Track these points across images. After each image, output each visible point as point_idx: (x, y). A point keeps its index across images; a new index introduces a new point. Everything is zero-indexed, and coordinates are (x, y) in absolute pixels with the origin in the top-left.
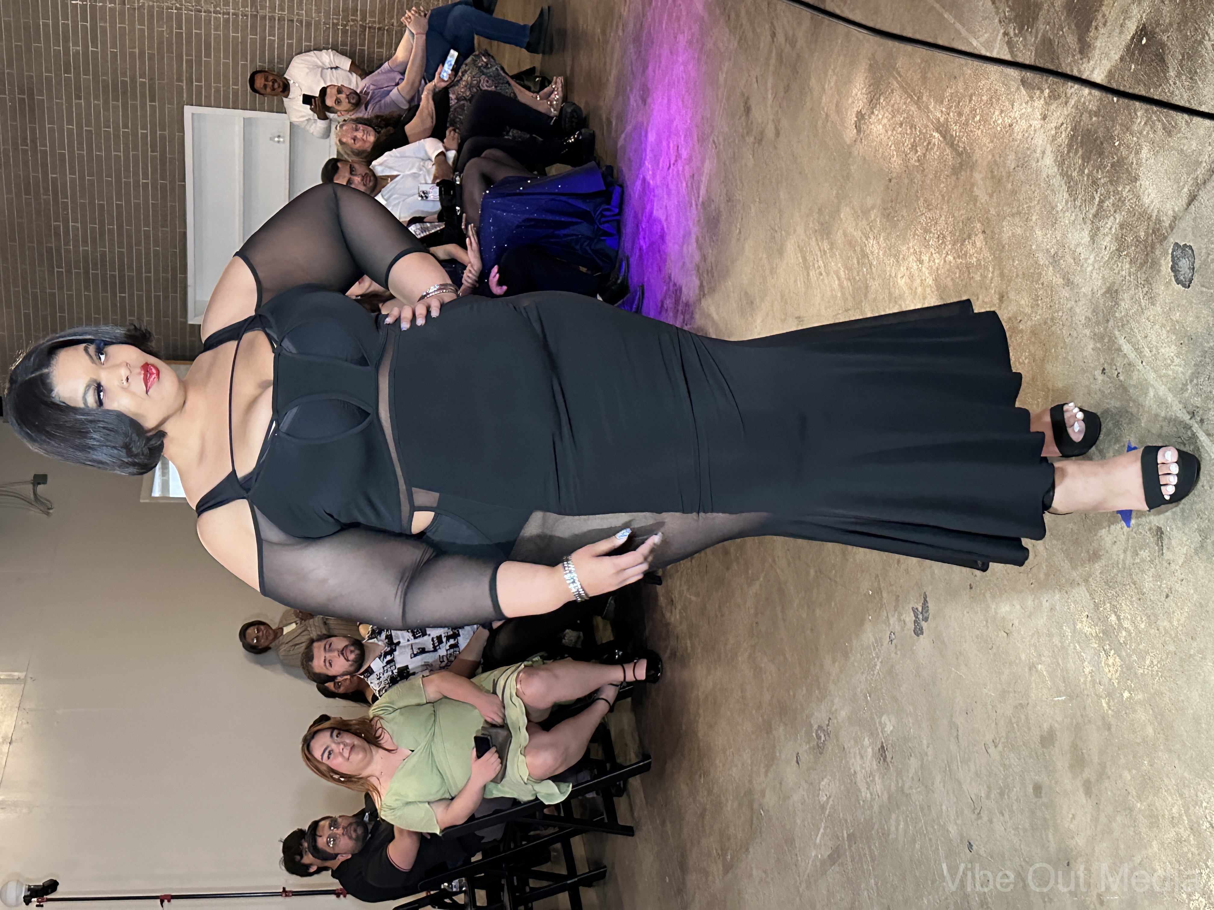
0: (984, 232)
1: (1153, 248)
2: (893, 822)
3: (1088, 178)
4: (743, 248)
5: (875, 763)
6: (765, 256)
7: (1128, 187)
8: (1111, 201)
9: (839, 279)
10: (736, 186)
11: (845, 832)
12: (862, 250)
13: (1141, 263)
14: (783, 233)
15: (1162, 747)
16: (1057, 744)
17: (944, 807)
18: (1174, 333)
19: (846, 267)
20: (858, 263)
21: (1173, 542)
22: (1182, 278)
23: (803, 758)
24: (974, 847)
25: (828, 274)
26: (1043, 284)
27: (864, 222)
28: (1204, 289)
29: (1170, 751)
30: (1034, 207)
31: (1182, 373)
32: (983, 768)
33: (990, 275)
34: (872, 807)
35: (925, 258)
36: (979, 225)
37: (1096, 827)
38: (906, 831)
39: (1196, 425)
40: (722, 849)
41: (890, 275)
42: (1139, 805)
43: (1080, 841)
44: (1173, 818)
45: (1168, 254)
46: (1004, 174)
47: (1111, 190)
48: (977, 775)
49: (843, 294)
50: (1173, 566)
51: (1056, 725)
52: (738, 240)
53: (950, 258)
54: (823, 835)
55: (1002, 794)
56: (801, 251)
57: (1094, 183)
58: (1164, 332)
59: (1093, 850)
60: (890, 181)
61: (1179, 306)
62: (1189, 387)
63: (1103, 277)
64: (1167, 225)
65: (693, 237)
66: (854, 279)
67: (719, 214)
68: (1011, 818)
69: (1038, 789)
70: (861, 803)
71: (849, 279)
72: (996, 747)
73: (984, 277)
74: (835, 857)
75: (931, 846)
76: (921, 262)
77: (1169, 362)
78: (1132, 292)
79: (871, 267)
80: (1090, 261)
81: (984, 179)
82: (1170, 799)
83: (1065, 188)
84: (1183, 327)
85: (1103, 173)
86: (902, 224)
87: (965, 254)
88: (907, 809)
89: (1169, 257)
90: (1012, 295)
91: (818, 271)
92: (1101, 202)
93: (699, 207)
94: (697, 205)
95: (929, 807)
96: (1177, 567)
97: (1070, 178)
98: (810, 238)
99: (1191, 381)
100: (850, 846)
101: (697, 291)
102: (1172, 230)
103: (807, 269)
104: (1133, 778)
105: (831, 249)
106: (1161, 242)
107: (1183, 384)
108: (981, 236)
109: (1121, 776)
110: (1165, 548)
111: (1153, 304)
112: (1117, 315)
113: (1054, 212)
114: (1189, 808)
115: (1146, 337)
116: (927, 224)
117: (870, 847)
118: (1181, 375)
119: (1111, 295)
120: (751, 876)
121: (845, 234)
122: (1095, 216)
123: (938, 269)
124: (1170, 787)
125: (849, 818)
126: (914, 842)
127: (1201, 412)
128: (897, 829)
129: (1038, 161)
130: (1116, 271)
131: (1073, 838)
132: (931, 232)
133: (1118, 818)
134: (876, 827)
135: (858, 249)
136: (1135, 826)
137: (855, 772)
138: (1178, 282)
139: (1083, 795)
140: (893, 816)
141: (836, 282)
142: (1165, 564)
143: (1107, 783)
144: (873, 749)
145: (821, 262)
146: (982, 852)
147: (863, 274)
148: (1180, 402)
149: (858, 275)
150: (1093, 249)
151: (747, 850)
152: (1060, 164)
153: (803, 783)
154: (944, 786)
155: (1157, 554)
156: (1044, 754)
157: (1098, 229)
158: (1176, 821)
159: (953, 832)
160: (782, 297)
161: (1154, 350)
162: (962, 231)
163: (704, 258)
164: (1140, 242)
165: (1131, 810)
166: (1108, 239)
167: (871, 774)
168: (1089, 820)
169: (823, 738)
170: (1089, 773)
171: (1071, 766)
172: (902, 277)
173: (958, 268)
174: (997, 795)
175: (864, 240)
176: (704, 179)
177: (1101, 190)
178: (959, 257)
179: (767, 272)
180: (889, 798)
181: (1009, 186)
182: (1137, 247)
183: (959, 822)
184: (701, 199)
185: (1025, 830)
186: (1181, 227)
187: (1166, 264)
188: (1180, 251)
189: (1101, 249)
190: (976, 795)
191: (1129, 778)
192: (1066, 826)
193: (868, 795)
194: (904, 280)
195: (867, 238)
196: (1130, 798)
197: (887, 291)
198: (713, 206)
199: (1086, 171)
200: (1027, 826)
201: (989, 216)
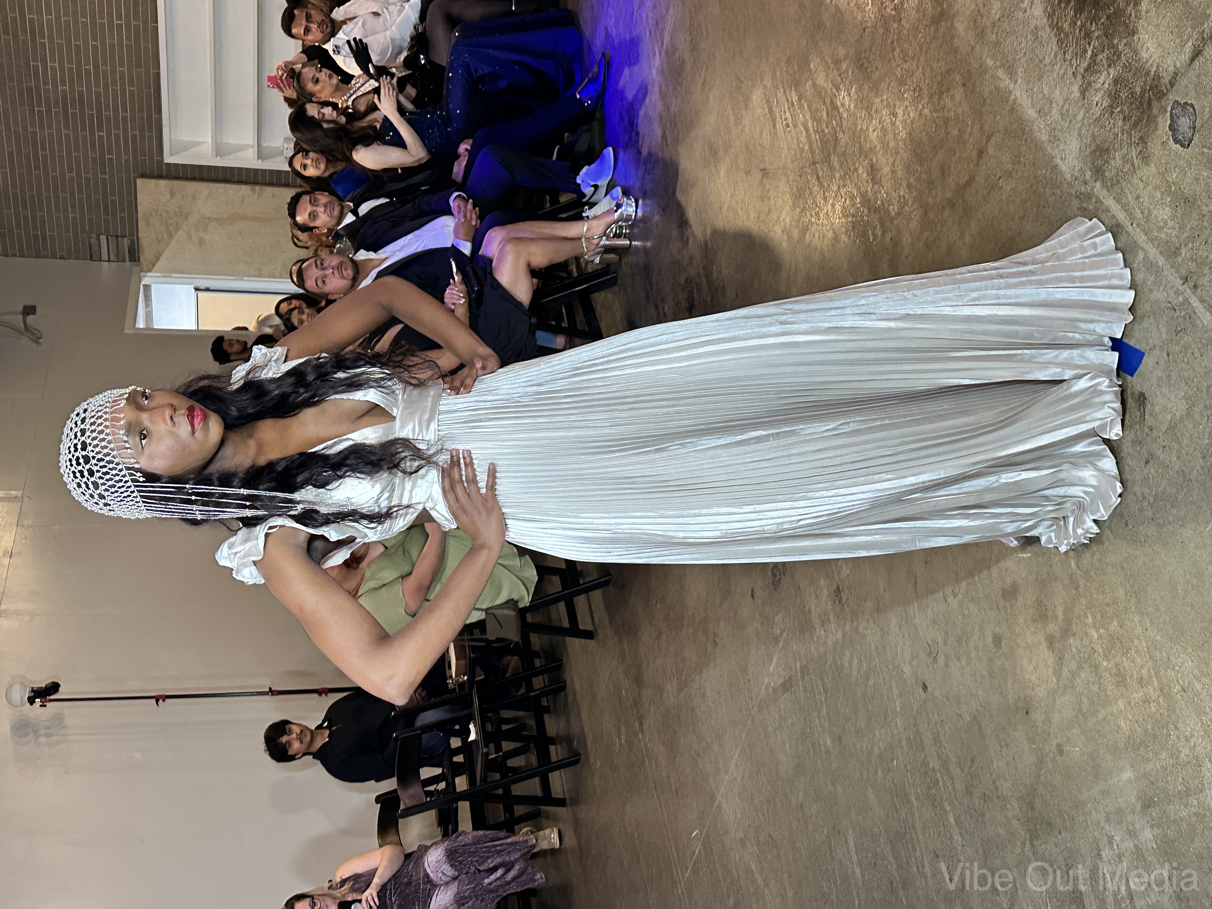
0: (964, 85)
1: (1150, 105)
2: (846, 659)
3: (1080, 30)
4: (708, 98)
5: (830, 603)
6: (729, 106)
7: (1125, 41)
8: (1105, 55)
9: (807, 131)
10: (702, 34)
11: (798, 664)
12: (832, 102)
13: (1135, 121)
14: (750, 83)
15: (1133, 609)
16: (1020, 599)
17: (899, 648)
18: (1168, 194)
19: (814, 119)
20: (828, 115)
21: (1157, 409)
22: (1180, 137)
23: (758, 593)
24: (929, 689)
25: (795, 126)
26: (1026, 140)
27: (836, 73)
28: (1206, 150)
29: (1142, 614)
30: (1020, 59)
31: (1177, 236)
32: (940, 616)
33: (969, 130)
34: (826, 643)
35: (900, 112)
36: (958, 78)
37: (1058, 681)
38: (859, 669)
39: (1189, 291)
40: (676, 670)
41: (861, 128)
42: (1105, 664)
43: (1041, 692)
44: (1142, 679)
45: (1166, 112)
46: (988, 24)
47: (1106, 43)
48: (934, 621)
49: (811, 147)
50: (1155, 434)
51: (1021, 581)
52: (703, 89)
53: (926, 111)
54: (777, 664)
55: (959, 640)
56: (768, 102)
57: (1088, 35)
58: (1158, 194)
59: (1054, 701)
60: (864, 30)
61: (1175, 167)
62: (1183, 251)
63: (1093, 135)
64: (1167, 82)
65: (656, 84)
66: (823, 131)
67: (683, 62)
68: (968, 665)
69: (997, 640)
70: (815, 639)
71: (819, 133)
72: (955, 596)
73: (961, 132)
74: (787, 686)
75: (885, 684)
76: (895, 115)
77: (1162, 225)
78: (1124, 151)
79: (841, 118)
80: (1079, 118)
81: (966, 29)
82: (1139, 660)
83: (1054, 40)
84: (1180, 188)
85: (1097, 24)
86: (876, 75)
87: (943, 109)
88: (862, 648)
89: (1169, 114)
90: (991, 151)
91: (785, 123)
92: (1094, 55)
93: (663, 56)
94: (660, 54)
95: (884, 648)
96: (1161, 434)
97: (1060, 29)
98: (777, 88)
99: (1185, 246)
100: (803, 677)
101: (660, 141)
102: (1172, 87)
103: (774, 121)
104: (1100, 637)
105: (800, 100)
106: (1159, 99)
107: (1177, 249)
108: (961, 90)
109: (1087, 634)
110: (1147, 413)
111: (1147, 164)
112: (1107, 174)
113: (1042, 66)
114: (1159, 671)
115: (1138, 197)
116: (902, 76)
117: (822, 680)
118: (1174, 239)
119: (1101, 154)
120: (704, 696)
121: (814, 84)
122: (1086, 70)
123: (912, 122)
124: (1140, 648)
125: (802, 651)
126: (867, 678)
127: (1194, 278)
128: (851, 665)
129: (1025, 11)
130: (1108, 129)
131: (1033, 689)
132: (906, 84)
133: (1083, 675)
134: (829, 663)
135: (828, 101)
136: (1100, 683)
137: (810, 610)
138: (1176, 141)
139: (1046, 650)
140: (848, 654)
141: (804, 134)
142: (1147, 430)
143: (1071, 641)
144: (828, 590)
145: (788, 114)
146: (937, 693)
147: (833, 127)
148: (1172, 267)
149: (827, 127)
150: (1083, 105)
151: (701, 672)
152: (1050, 16)
153: (757, 616)
154: (900, 629)
155: (1138, 419)
156: (1005, 607)
157: (1089, 84)
158: (1144, 681)
159: (907, 673)
160: (747, 148)
161: (1146, 211)
162: (940, 83)
163: (667, 107)
164: (1136, 99)
165: (1096, 667)
166: (1099, 95)
167: (826, 613)
168: (1050, 673)
169: (778, 577)
170: (1052, 628)
171: (1034, 620)
172: (874, 130)
173: (934, 121)
174: (955, 644)
175: (834, 91)
176: (668, 27)
177: (1095, 43)
178: (936, 110)
179: (732, 123)
180: (843, 636)
181: (994, 36)
182: (1131, 104)
183: (913, 664)
184: (664, 47)
185: (982, 677)
186: (1183, 84)
187: (1164, 122)
188: (1180, 109)
189: (1092, 105)
190: (934, 641)
191: (1095, 635)
192: (1027, 678)
193: (823, 632)
194: (875, 133)
195: (838, 89)
196: (1096, 655)
197: (857, 145)
198: (677, 56)
199: (1079, 23)
200: (985, 673)
201: (971, 69)
